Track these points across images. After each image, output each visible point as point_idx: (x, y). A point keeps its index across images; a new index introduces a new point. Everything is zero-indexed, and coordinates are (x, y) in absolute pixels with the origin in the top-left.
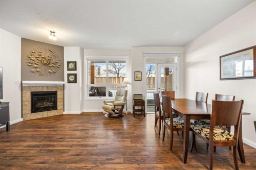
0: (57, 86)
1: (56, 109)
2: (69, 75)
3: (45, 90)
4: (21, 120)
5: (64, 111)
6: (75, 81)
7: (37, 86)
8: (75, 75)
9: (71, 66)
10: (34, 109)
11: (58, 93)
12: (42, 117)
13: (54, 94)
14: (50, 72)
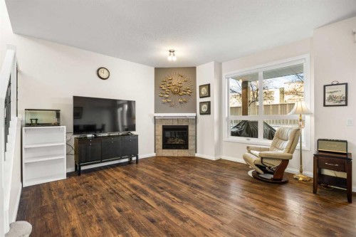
0: (188, 119)
1: (187, 148)
2: (201, 103)
3: (176, 124)
4: (154, 155)
5: (196, 152)
6: (208, 112)
7: (167, 119)
8: (209, 103)
9: (204, 91)
10: (166, 145)
11: (190, 128)
12: (172, 155)
13: (185, 129)
14: (180, 102)
